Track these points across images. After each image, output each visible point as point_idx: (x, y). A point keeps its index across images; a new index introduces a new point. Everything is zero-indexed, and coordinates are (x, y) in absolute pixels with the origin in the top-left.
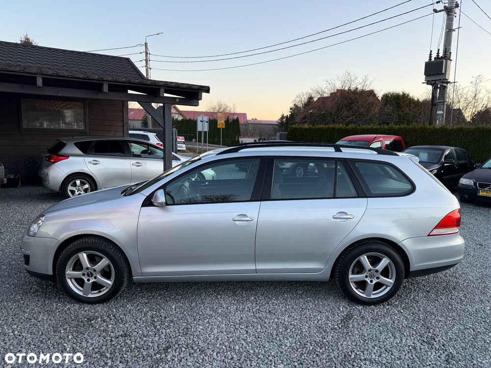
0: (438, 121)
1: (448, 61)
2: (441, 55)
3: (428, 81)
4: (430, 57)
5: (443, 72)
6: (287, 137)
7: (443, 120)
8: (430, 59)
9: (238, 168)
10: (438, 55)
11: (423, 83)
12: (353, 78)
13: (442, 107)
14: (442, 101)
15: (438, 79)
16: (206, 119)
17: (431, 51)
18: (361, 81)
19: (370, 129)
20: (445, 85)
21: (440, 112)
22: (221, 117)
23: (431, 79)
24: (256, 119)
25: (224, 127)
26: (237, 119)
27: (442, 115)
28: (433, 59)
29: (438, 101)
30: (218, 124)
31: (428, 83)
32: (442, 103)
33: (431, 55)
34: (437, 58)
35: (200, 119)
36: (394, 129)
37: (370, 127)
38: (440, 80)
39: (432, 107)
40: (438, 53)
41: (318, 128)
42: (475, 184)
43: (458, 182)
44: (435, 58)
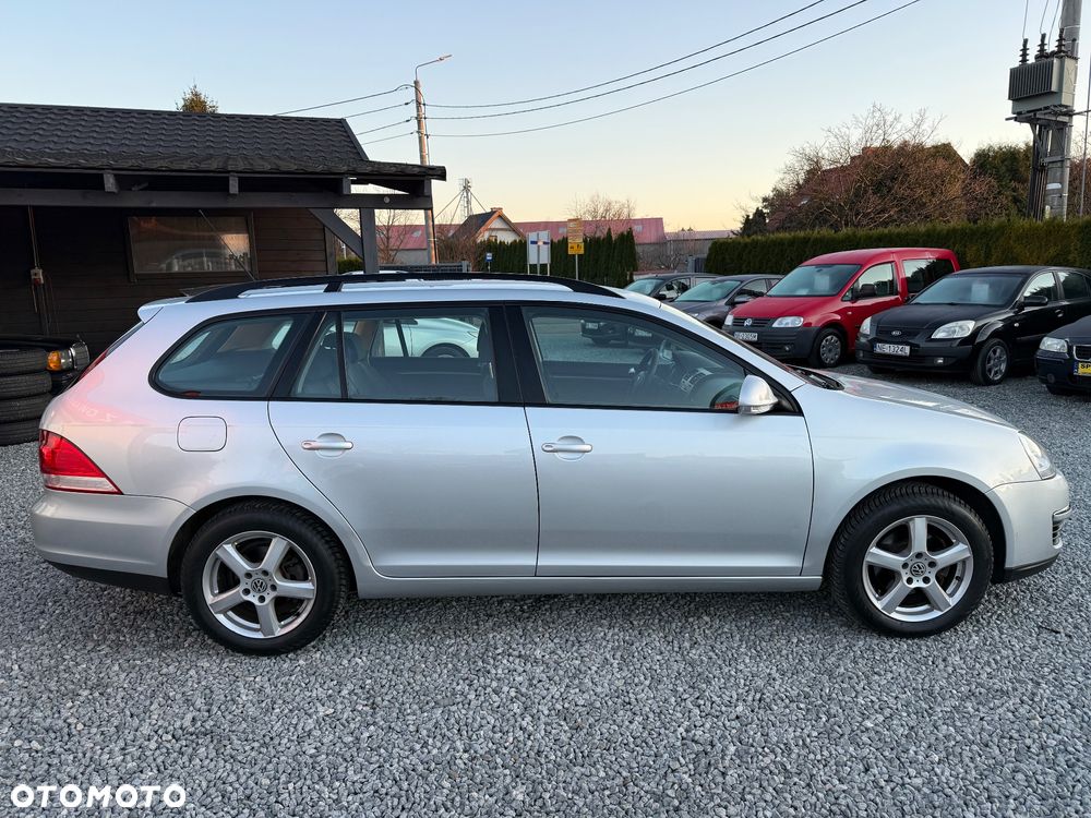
0: (1047, 207)
1: (1068, 62)
2: (1051, 47)
3: (1019, 113)
4: (1024, 55)
5: (1054, 88)
6: (706, 266)
7: (1061, 205)
8: (1024, 60)
9: (590, 341)
10: (1042, 49)
11: (1007, 119)
12: (890, 119)
13: (1058, 174)
14: (1059, 158)
15: (1042, 106)
16: (544, 236)
17: (1026, 42)
18: (911, 125)
19: (886, 235)
20: (1066, 119)
21: (1056, 186)
22: (575, 231)
23: (1025, 107)
24: (690, 230)
25: (582, 252)
26: (630, 233)
27: (1060, 191)
28: (1031, 59)
29: (1047, 160)
30: (570, 245)
31: (1019, 117)
32: (1059, 164)
33: (1025, 50)
34: (1042, 54)
35: (532, 236)
36: (939, 234)
37: (886, 231)
38: (1046, 108)
39: (1035, 174)
40: (1042, 45)
41: (772, 241)
42: (1070, 348)
43: (1037, 347)
44: (1037, 57)
